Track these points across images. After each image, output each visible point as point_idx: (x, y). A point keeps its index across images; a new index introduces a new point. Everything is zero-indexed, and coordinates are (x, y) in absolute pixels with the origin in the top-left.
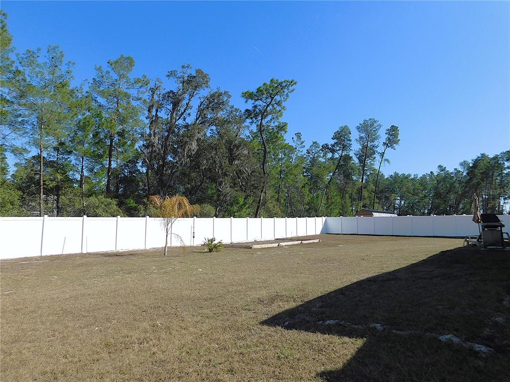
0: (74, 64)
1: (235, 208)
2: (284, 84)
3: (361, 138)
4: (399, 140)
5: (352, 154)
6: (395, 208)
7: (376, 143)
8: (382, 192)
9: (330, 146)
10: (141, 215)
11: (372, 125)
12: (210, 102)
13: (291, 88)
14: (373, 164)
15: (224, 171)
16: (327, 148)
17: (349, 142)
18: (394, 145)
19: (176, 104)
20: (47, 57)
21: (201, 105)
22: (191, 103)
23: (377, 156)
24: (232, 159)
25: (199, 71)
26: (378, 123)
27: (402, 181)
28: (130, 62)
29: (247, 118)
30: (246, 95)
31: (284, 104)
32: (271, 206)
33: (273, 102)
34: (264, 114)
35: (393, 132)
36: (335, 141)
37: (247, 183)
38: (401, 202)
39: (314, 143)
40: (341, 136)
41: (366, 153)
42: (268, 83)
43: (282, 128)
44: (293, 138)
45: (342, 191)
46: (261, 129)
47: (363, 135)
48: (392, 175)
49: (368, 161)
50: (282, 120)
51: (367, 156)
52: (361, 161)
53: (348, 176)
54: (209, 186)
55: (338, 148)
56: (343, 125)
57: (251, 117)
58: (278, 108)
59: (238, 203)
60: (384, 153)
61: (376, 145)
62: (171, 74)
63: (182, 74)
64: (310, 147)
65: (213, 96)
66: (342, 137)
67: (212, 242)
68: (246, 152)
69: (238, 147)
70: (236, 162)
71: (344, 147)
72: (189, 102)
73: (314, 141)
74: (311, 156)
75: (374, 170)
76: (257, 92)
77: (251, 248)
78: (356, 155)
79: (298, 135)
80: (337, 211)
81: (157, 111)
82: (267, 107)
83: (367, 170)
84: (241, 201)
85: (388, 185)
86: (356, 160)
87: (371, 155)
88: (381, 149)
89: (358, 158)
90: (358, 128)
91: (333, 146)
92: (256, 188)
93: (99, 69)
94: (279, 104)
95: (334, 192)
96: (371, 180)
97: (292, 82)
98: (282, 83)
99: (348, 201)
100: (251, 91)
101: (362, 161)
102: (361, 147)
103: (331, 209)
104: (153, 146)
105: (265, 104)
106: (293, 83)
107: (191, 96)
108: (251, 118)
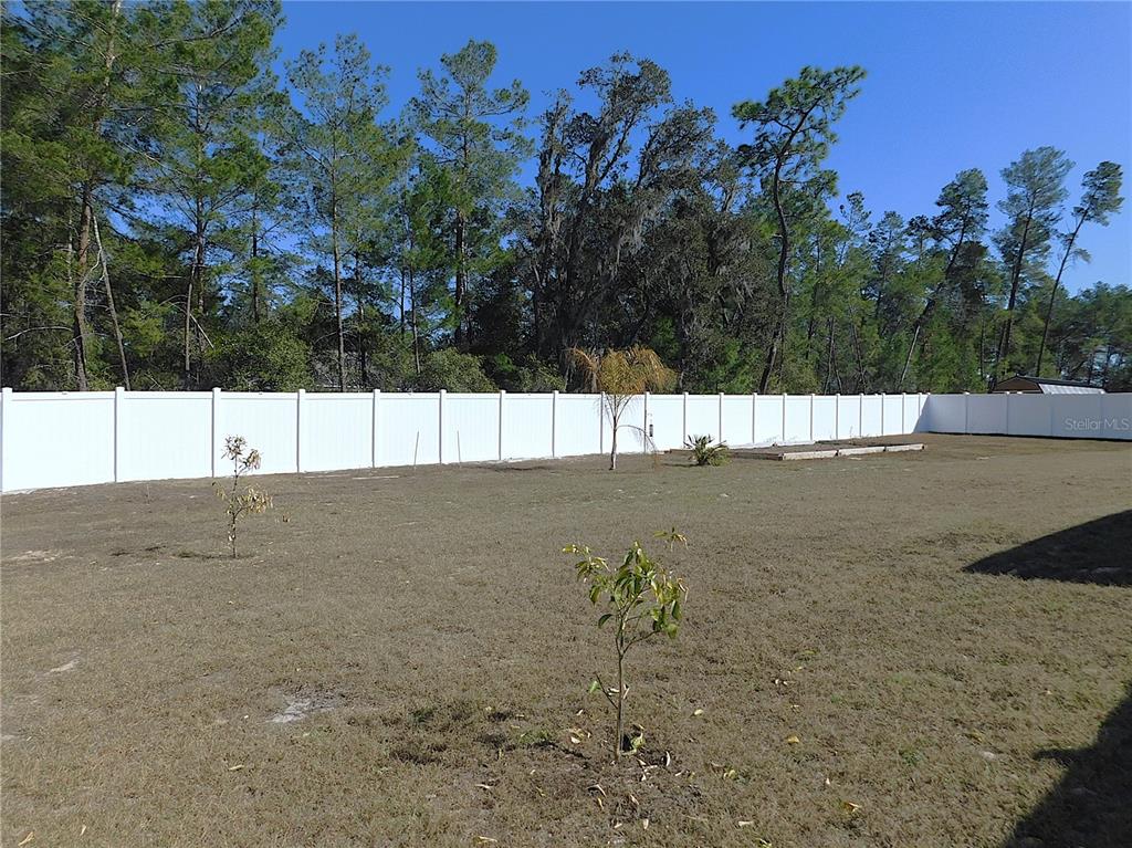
0: (388, 70)
1: (721, 372)
2: (834, 79)
3: (1014, 198)
4: (1121, 200)
5: (985, 241)
6: (1091, 374)
7: (1054, 210)
8: (1058, 332)
9: (930, 223)
10: (525, 389)
11: (1045, 164)
12: (670, 135)
13: (851, 87)
14: (1042, 264)
15: (697, 290)
16: (924, 228)
17: (980, 210)
18: (1106, 213)
19: (598, 146)
20: (336, 60)
21: (650, 145)
22: (628, 141)
23: (1056, 245)
24: (714, 262)
25: (647, 67)
26: (1064, 157)
27: (1117, 305)
28: (487, 53)
29: (741, 165)
30: (743, 110)
31: (832, 127)
32: (793, 368)
33: (806, 124)
34: (782, 153)
35: (1105, 179)
36: (945, 208)
37: (741, 317)
38: (1108, 358)
39: (888, 216)
40: (960, 196)
41: (1026, 237)
42: (796, 78)
43: (826, 183)
44: (842, 207)
45: (958, 331)
46: (774, 189)
47: (1018, 191)
48: (1088, 291)
49: (1030, 257)
50: (825, 165)
51: (1027, 245)
52: (1008, 256)
53: (974, 296)
54: (658, 325)
55: (950, 227)
56: (967, 168)
57: (750, 161)
58: (818, 138)
59: (725, 362)
60: (1074, 234)
61: (1054, 215)
62: (589, 78)
63: (610, 76)
64: (879, 225)
65: (677, 121)
66: (962, 199)
67: (704, 444)
68: (745, 246)
69: (726, 235)
70: (723, 269)
71: (968, 224)
72: (624, 138)
73: (888, 211)
74: (880, 248)
75: (1044, 278)
76: (767, 104)
77: (780, 459)
78: (995, 240)
79: (855, 199)
80: (944, 380)
81: (558, 163)
82: (791, 138)
83: (1023, 280)
84: (733, 357)
85: (1076, 315)
86: (995, 254)
87: (1037, 242)
88: (1066, 224)
89: (1002, 250)
90: (1007, 174)
91: (938, 221)
92: (762, 327)
93: (426, 77)
94: (820, 127)
95: (939, 335)
96: (1034, 303)
97: (854, 72)
98: (829, 76)
99: (972, 356)
100: (754, 102)
101: (1014, 257)
102: (1011, 222)
103: (932, 376)
104: (549, 240)
105: (785, 130)
106: (855, 75)
107: (630, 123)
108: (752, 165)
